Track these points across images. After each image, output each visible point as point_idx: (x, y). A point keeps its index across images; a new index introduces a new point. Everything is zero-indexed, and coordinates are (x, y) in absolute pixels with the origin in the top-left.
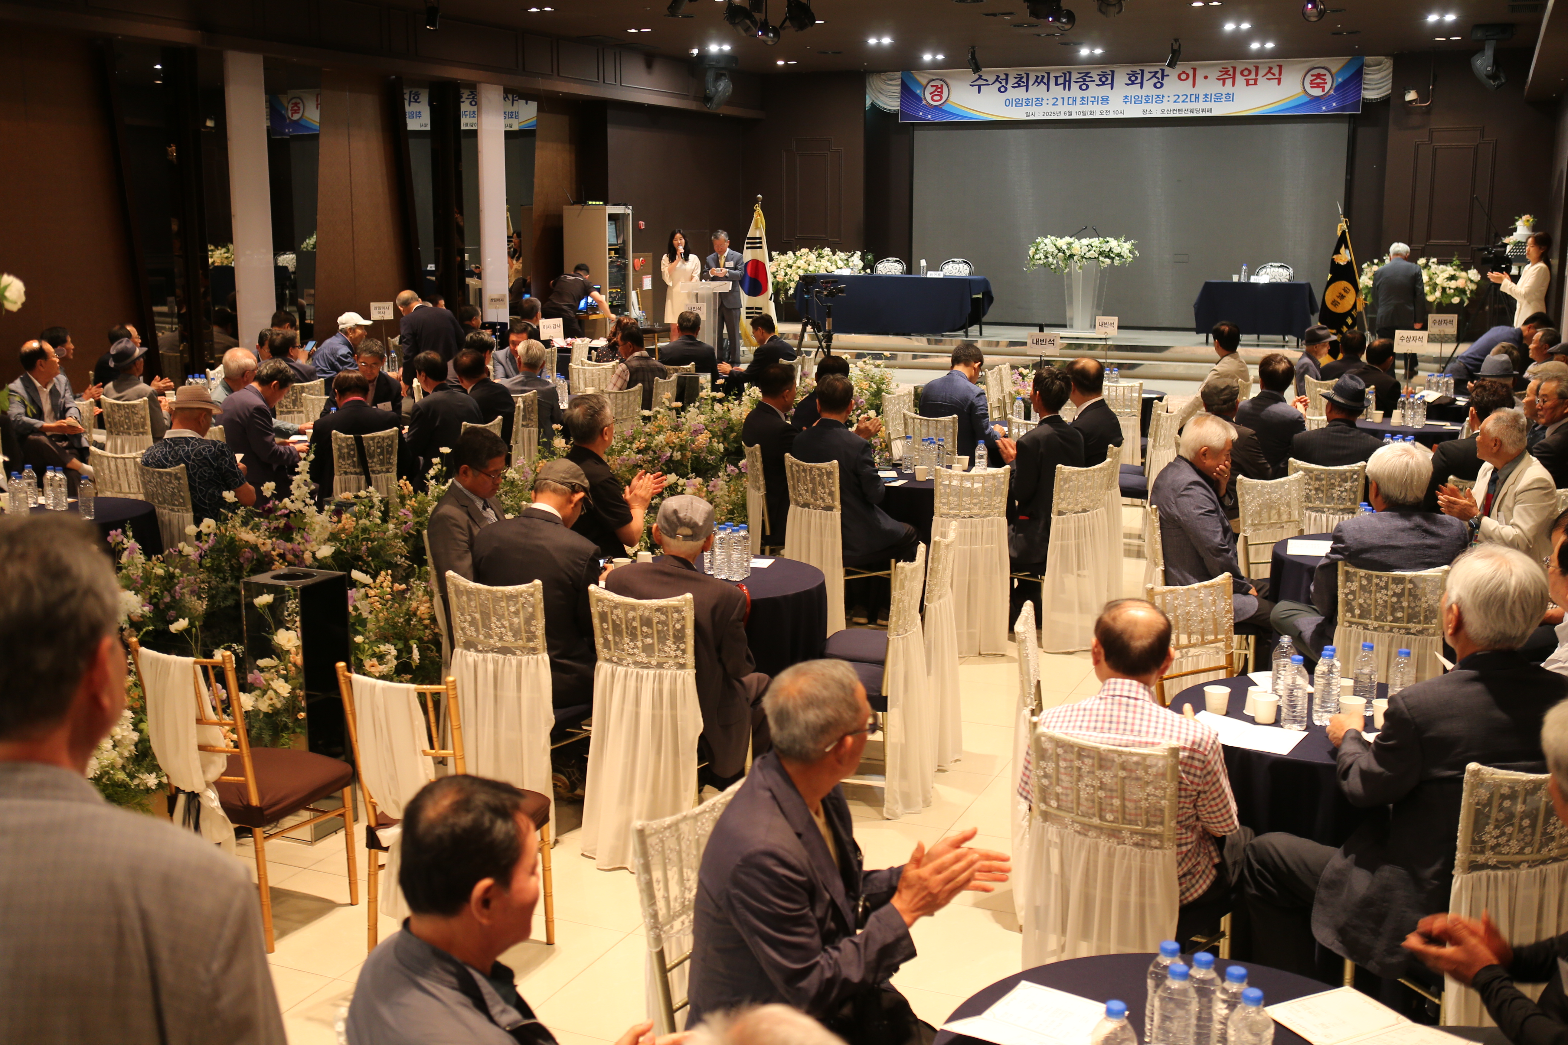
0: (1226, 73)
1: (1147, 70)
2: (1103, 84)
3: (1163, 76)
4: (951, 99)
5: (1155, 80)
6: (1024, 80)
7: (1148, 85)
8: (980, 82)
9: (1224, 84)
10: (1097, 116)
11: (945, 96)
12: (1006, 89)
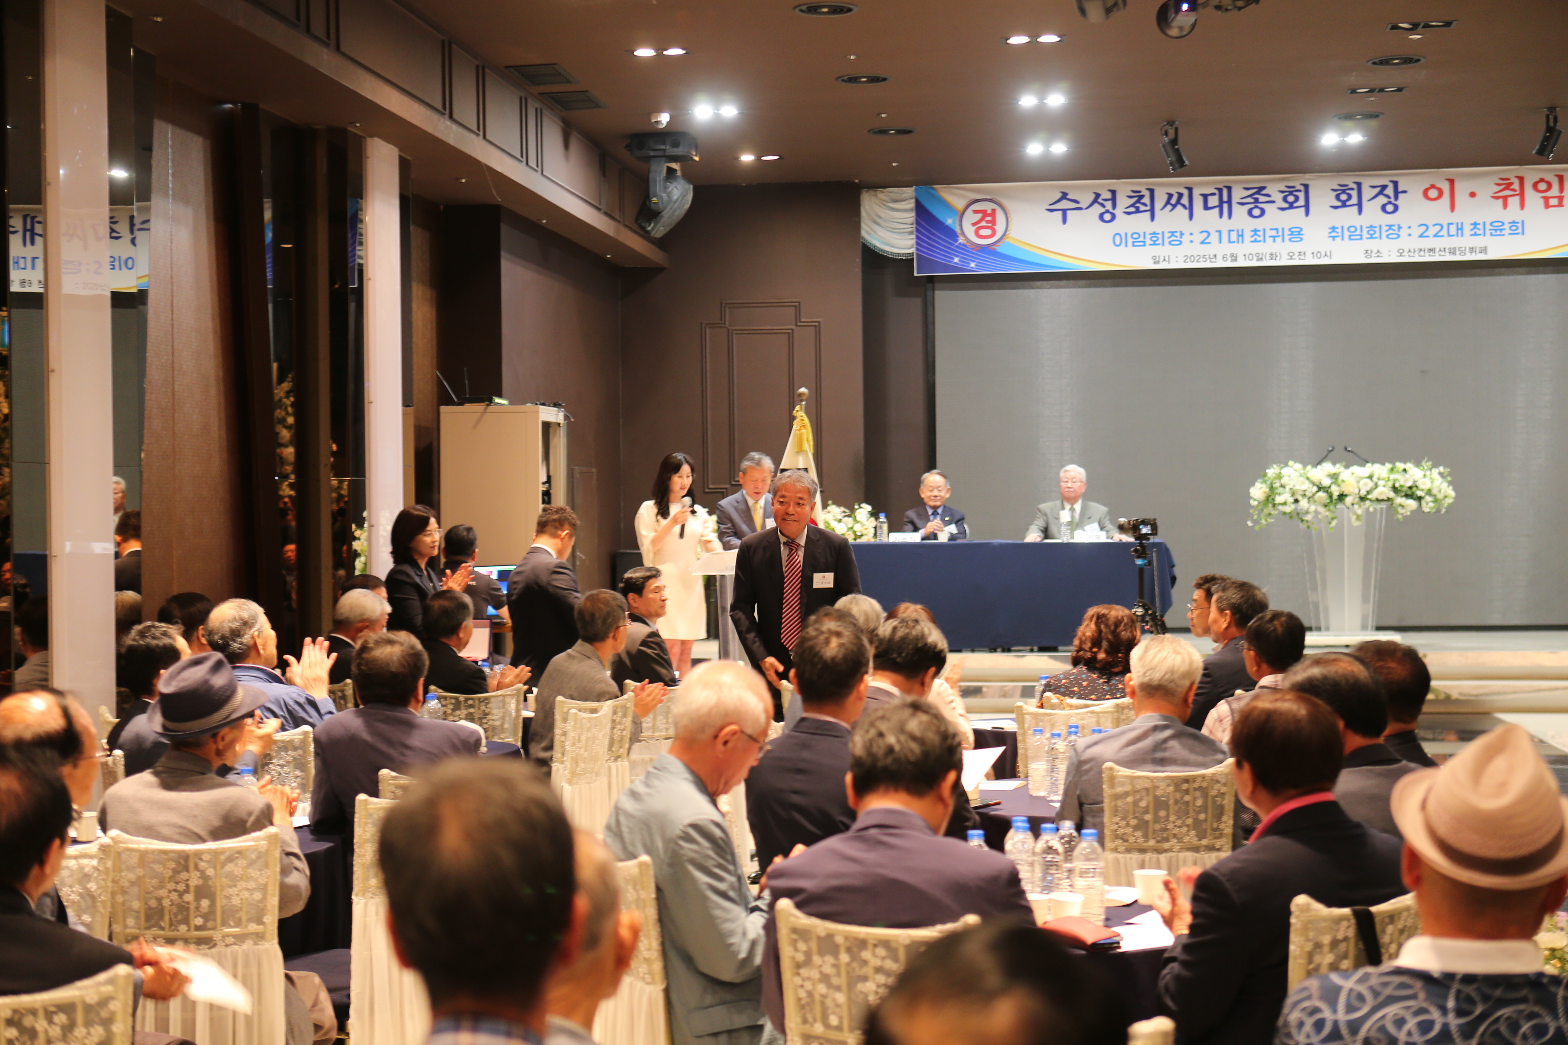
0: (1508, 186)
1: (1366, 183)
2: (1291, 206)
3: (1397, 193)
4: (1013, 233)
5: (1382, 200)
6: (1146, 200)
7: (1372, 208)
8: (1064, 204)
9: (1505, 206)
10: (1284, 261)
11: (1000, 228)
12: (1114, 217)
